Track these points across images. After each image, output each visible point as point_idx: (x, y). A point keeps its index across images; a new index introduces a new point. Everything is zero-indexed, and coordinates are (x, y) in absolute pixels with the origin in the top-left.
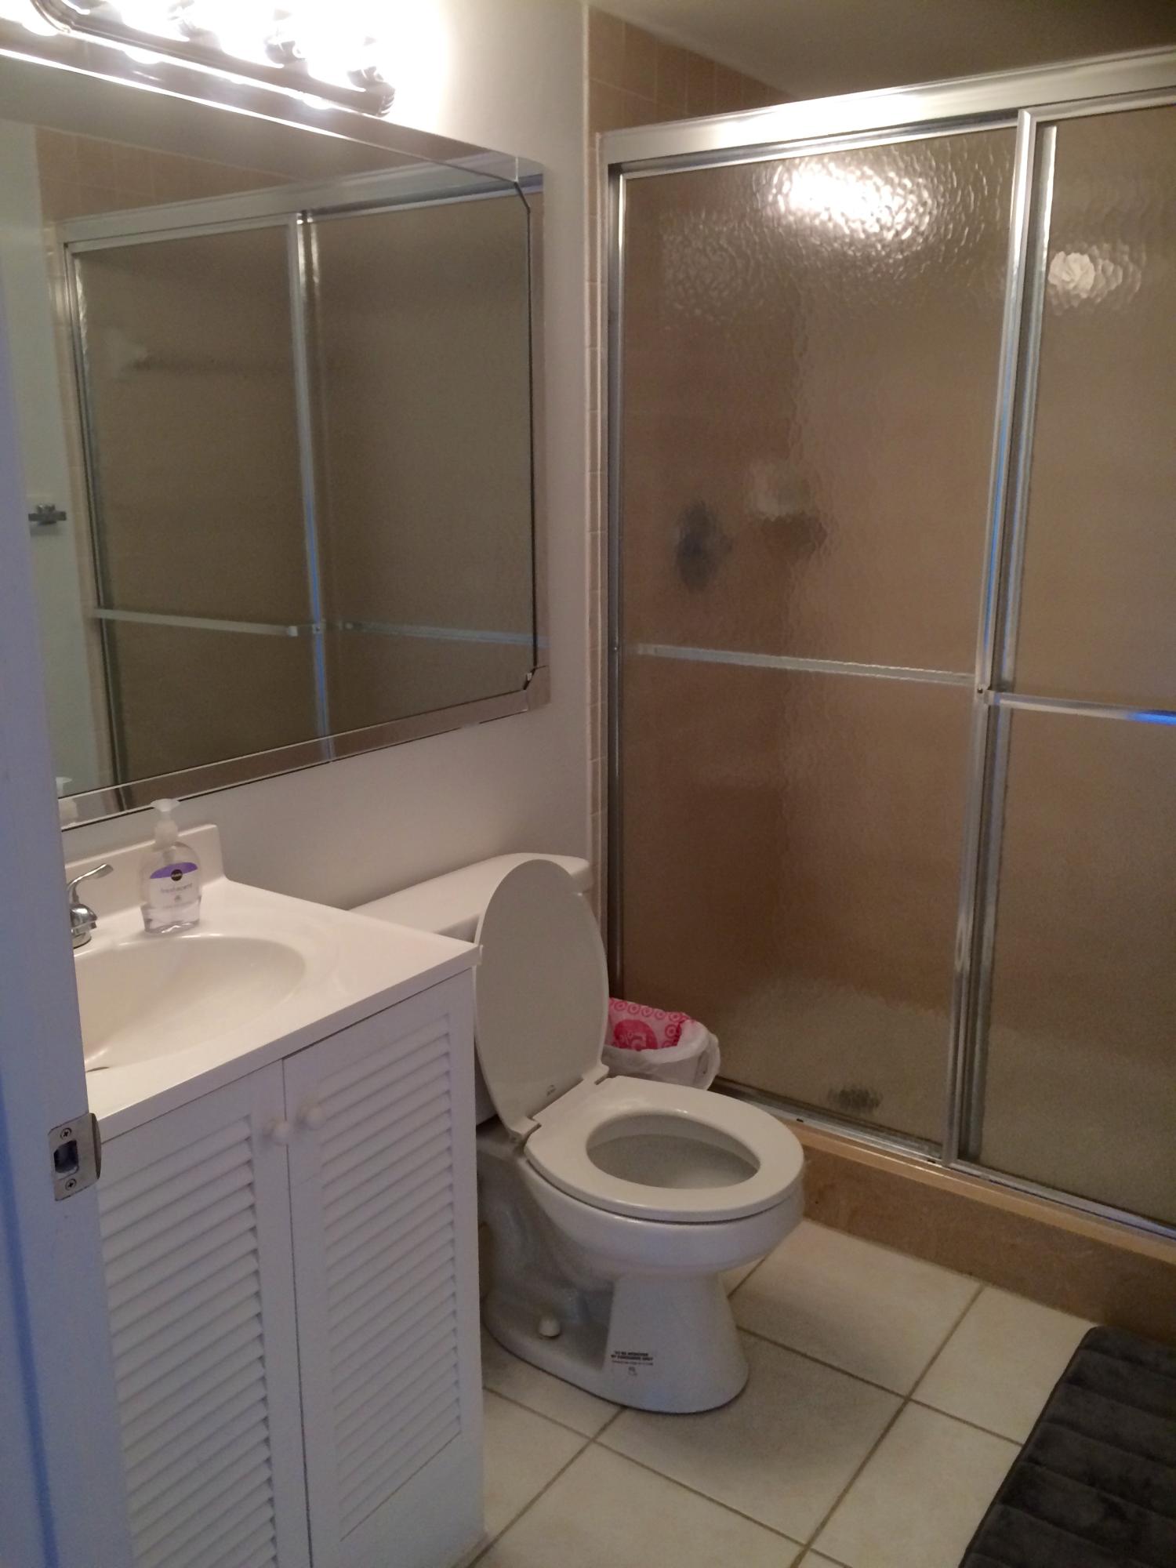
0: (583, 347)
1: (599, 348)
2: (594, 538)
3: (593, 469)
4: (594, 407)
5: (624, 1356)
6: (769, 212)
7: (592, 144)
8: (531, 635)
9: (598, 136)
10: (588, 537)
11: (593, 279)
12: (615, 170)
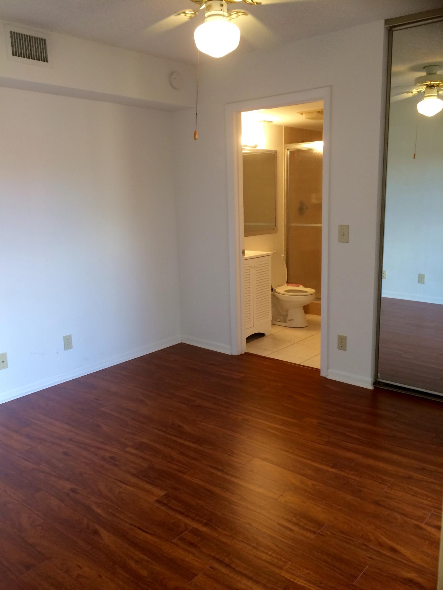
0: (283, 176)
1: (285, 176)
2: (284, 206)
3: (284, 195)
4: (284, 185)
5: (290, 320)
6: (314, 152)
7: (284, 146)
8: (274, 224)
9: (285, 145)
10: (283, 206)
11: (284, 166)
12: (288, 150)
